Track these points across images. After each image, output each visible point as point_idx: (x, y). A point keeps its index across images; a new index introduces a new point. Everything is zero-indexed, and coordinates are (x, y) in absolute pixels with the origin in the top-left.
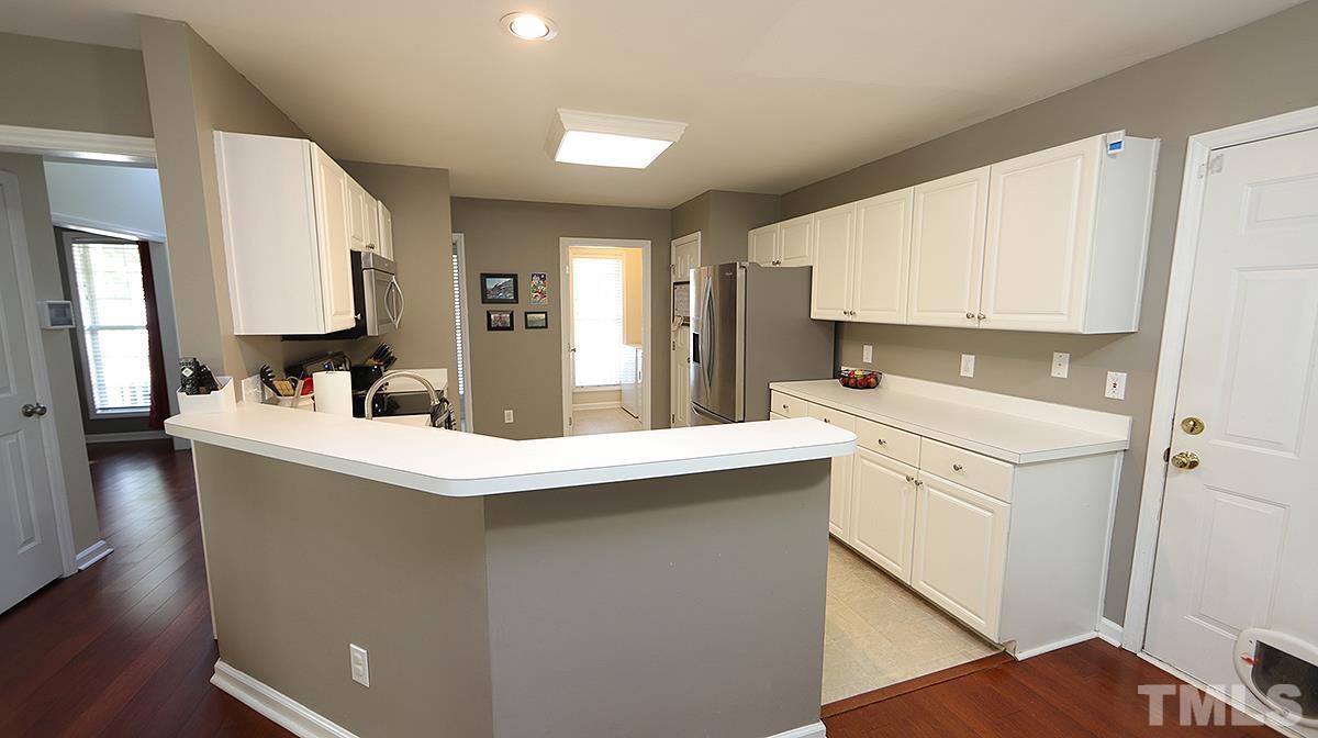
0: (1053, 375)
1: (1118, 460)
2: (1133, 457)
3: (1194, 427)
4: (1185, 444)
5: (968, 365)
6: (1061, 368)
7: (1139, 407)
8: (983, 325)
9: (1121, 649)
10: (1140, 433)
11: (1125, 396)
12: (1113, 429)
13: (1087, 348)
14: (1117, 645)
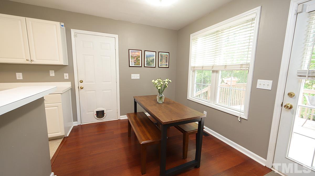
0: (50, 76)
1: (70, 91)
2: (73, 90)
3: (81, 82)
4: (81, 85)
5: (19, 76)
6: (52, 74)
7: (72, 79)
8: (33, 63)
9: (78, 125)
10: (73, 85)
11: (69, 78)
12: (68, 85)
13: (58, 68)
14: (77, 125)
